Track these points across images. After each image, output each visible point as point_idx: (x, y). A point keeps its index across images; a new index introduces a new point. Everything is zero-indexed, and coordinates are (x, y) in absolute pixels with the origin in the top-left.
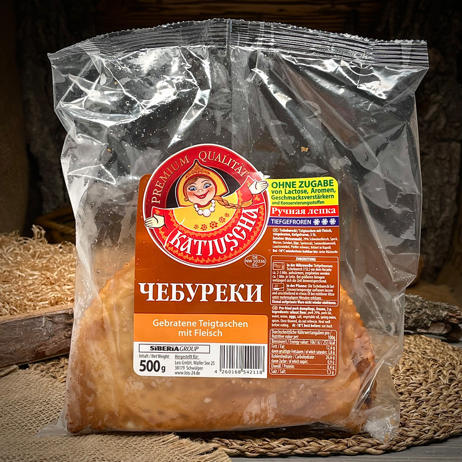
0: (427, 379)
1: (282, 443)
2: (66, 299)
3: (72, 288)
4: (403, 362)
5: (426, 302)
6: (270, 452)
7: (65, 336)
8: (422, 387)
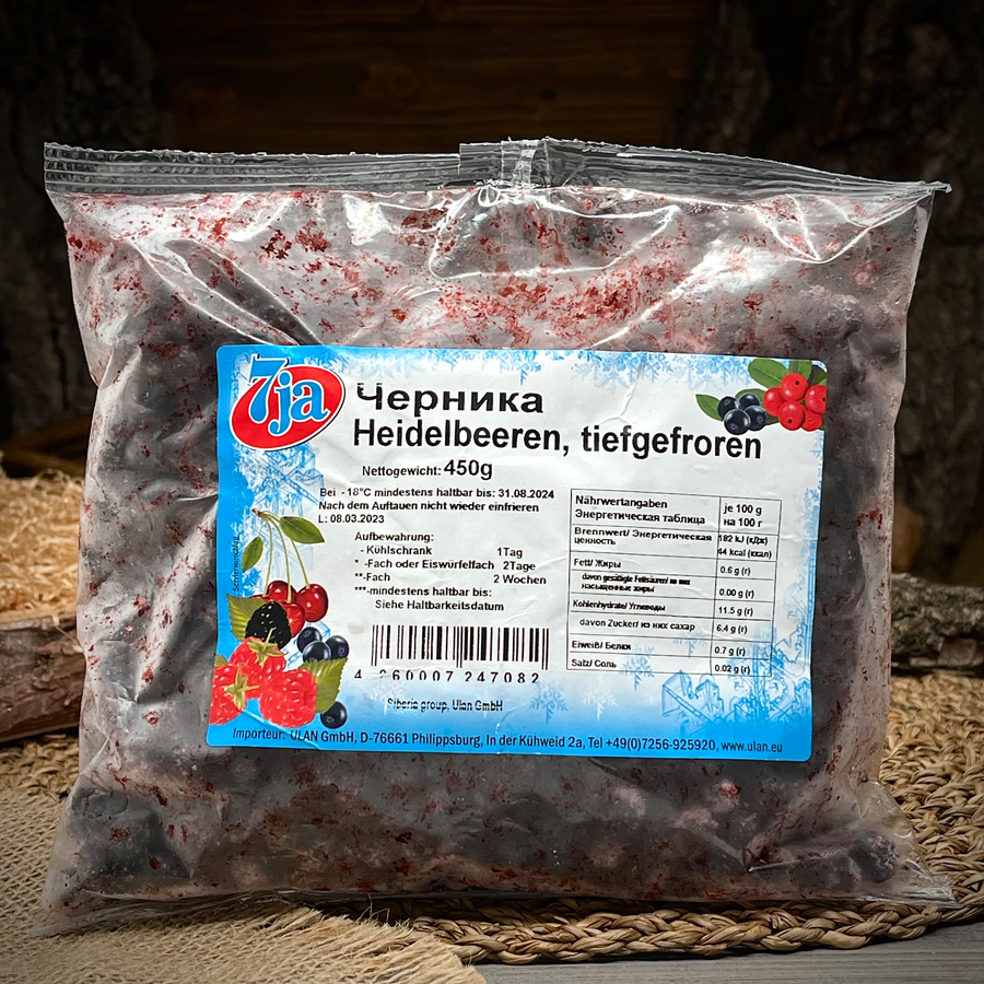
0: (962, 767)
1: (599, 924)
2: (36, 596)
3: (57, 572)
4: (897, 729)
5: (929, 591)
6: (566, 950)
7: (34, 687)
8: (950, 784)
